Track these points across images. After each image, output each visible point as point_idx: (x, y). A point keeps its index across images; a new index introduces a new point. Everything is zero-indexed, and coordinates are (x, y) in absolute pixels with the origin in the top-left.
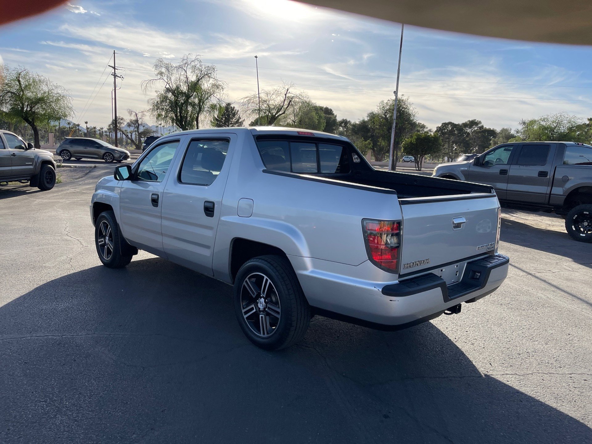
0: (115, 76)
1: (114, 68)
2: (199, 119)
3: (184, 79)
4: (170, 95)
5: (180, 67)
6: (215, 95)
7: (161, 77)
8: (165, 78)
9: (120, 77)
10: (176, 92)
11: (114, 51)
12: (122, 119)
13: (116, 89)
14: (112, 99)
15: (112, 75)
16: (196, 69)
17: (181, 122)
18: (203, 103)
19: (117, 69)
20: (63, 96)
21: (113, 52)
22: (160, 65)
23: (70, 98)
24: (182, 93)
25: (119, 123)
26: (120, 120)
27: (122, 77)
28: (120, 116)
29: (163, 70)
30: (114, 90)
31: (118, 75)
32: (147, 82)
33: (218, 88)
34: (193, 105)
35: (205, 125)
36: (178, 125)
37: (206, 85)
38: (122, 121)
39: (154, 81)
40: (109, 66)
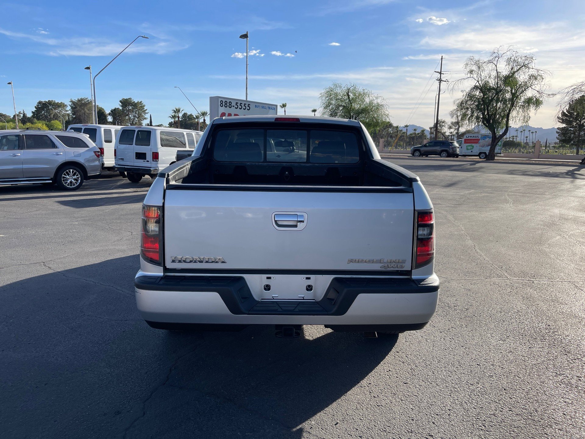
0: (440, 80)
1: (440, 73)
2: (510, 115)
3: (494, 74)
4: (477, 93)
5: (490, 62)
6: (533, 87)
7: (470, 76)
8: (475, 76)
9: (445, 81)
10: (484, 88)
11: (442, 56)
12: (443, 122)
13: (440, 93)
14: (436, 103)
15: (437, 80)
16: (512, 62)
17: (488, 121)
18: (517, 97)
19: (443, 74)
20: (382, 105)
21: (441, 58)
22: (470, 63)
23: (387, 106)
24: (490, 89)
25: (440, 126)
26: (441, 123)
27: (448, 81)
28: (442, 119)
29: (474, 68)
30: (438, 95)
31: (443, 80)
32: (454, 82)
33: (536, 79)
34: (504, 101)
35: (518, 121)
36: (484, 124)
37: (522, 77)
38: (443, 124)
39: (462, 81)
40: (435, 72)
